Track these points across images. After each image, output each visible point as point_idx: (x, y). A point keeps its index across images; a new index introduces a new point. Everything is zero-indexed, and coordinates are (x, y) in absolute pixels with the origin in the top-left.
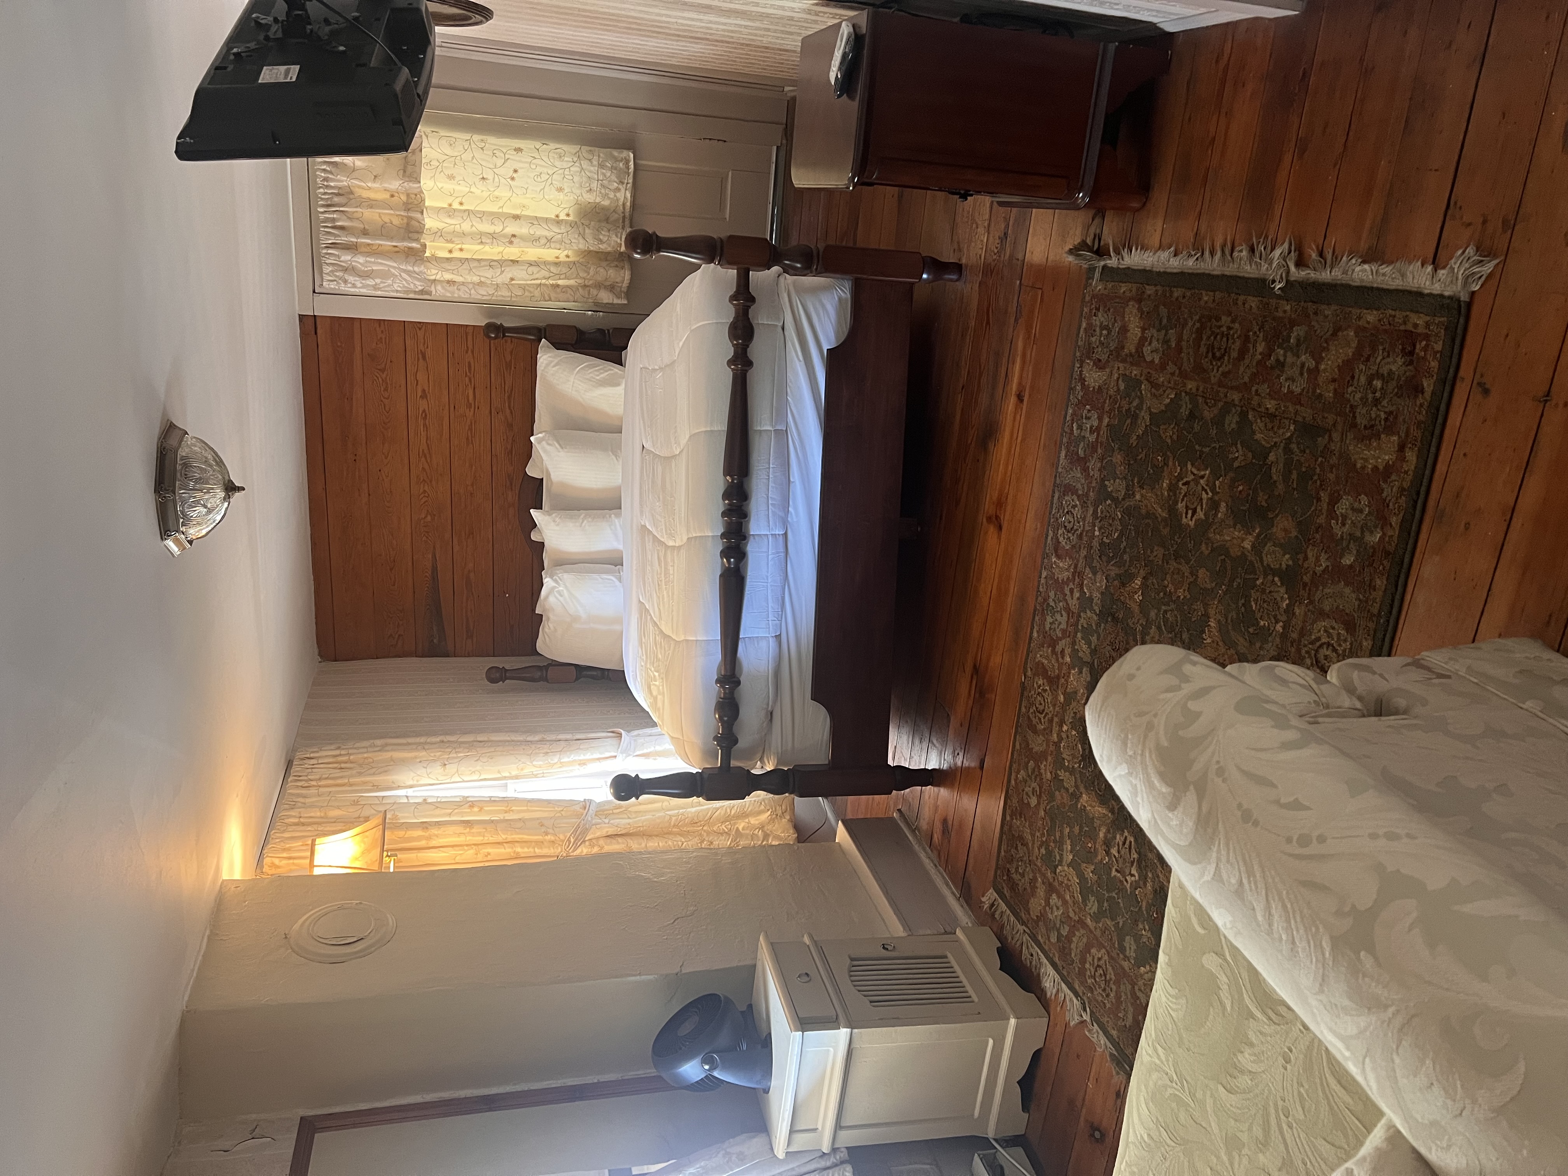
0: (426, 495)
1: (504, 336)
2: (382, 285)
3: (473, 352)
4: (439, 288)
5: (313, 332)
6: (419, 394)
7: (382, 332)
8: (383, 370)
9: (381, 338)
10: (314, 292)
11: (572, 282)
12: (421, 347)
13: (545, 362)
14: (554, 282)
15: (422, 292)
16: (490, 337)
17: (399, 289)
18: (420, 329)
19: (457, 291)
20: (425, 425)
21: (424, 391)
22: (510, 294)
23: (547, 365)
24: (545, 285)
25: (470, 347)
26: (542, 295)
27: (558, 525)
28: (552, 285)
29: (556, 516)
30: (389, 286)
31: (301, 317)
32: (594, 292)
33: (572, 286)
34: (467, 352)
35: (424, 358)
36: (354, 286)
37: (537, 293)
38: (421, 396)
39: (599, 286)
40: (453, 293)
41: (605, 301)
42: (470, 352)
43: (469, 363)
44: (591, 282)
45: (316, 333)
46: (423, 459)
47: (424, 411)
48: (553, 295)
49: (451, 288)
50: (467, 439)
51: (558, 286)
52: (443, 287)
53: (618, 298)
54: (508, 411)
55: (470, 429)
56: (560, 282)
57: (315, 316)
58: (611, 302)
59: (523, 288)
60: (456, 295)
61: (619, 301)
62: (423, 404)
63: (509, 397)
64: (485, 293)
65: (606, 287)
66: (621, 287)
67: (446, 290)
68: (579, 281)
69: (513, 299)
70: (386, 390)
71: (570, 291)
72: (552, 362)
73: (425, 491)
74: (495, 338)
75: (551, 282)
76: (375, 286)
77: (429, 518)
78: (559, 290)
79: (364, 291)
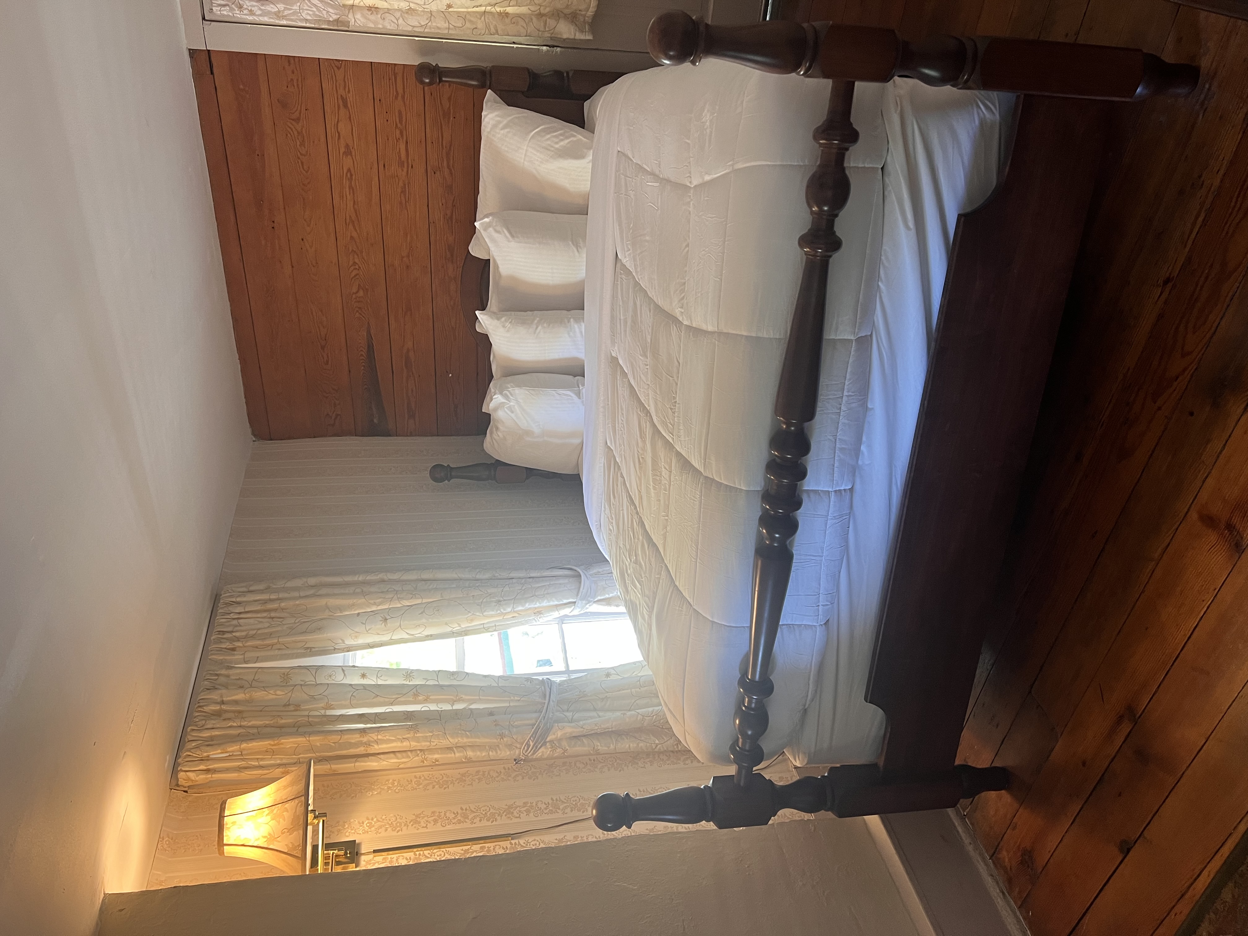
0: (357, 267)
1: (441, 81)
2: (286, 13)
3: (403, 97)
4: (358, 16)
5: (209, 72)
6: (342, 150)
7: (293, 72)
8: (298, 120)
9: (292, 80)
10: (204, 19)
11: (523, 10)
12: (341, 91)
13: (492, 122)
14: (502, 9)
15: (337, 21)
16: (422, 82)
17: (309, 18)
18: (339, 68)
19: (381, 21)
20: (350, 187)
21: (347, 146)
22: (447, 25)
23: (495, 126)
24: (490, 13)
25: (400, 91)
26: (487, 27)
27: (508, 331)
28: (500, 14)
29: (506, 321)
30: (295, 13)
31: (193, 53)
32: (551, 22)
33: (524, 15)
34: (396, 98)
35: (346, 106)
36: (251, 13)
37: (480, 25)
38: (344, 153)
39: (557, 14)
40: (375, 23)
41: (565, 36)
42: (400, 98)
43: (400, 112)
44: (548, 10)
45: (212, 73)
46: (351, 227)
47: (349, 170)
48: (500, 27)
49: (373, 17)
50: (401, 203)
51: (507, 14)
52: (363, 16)
53: (582, 31)
54: (446, 171)
55: (403, 192)
56: (510, 10)
57: (209, 51)
58: (572, 37)
59: (463, 16)
60: (381, 26)
61: (583, 37)
62: (348, 162)
63: (448, 154)
64: (417, 24)
65: (566, 17)
66: (584, 16)
67: (366, 18)
68: (533, 8)
69: (451, 32)
70: (302, 144)
71: (522, 23)
72: (499, 122)
73: (355, 263)
74: (430, 84)
75: (498, 9)
76: (277, 14)
77: (361, 293)
78: (507, 21)
79: (266, 19)
